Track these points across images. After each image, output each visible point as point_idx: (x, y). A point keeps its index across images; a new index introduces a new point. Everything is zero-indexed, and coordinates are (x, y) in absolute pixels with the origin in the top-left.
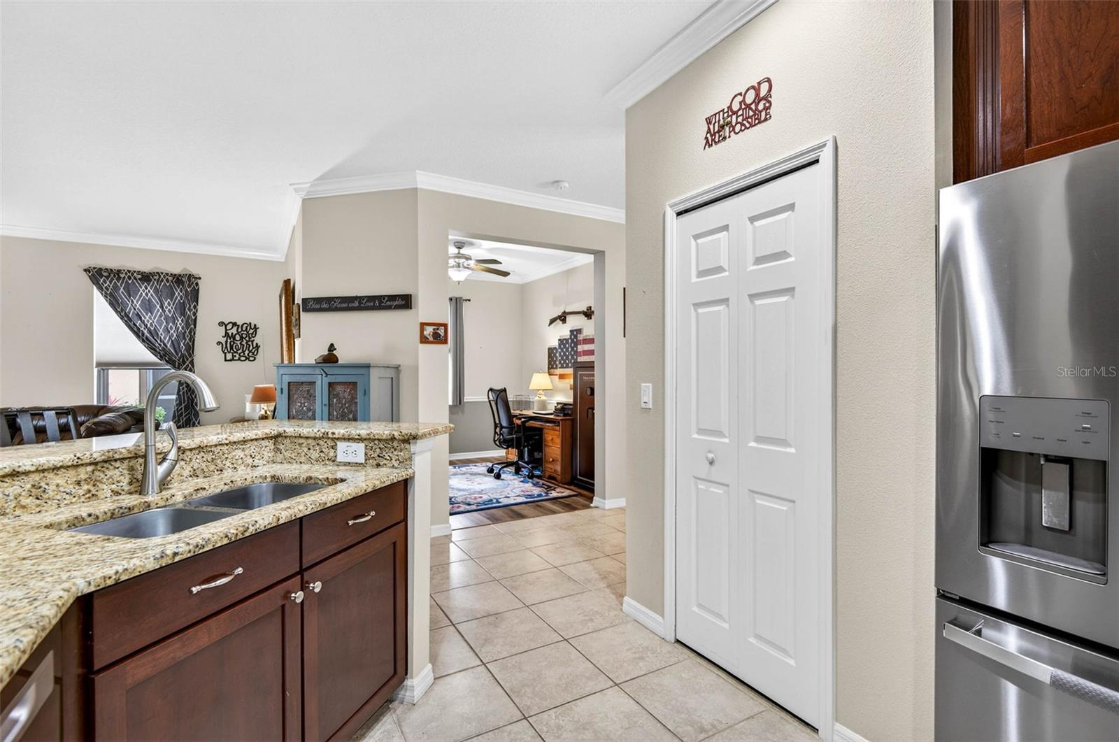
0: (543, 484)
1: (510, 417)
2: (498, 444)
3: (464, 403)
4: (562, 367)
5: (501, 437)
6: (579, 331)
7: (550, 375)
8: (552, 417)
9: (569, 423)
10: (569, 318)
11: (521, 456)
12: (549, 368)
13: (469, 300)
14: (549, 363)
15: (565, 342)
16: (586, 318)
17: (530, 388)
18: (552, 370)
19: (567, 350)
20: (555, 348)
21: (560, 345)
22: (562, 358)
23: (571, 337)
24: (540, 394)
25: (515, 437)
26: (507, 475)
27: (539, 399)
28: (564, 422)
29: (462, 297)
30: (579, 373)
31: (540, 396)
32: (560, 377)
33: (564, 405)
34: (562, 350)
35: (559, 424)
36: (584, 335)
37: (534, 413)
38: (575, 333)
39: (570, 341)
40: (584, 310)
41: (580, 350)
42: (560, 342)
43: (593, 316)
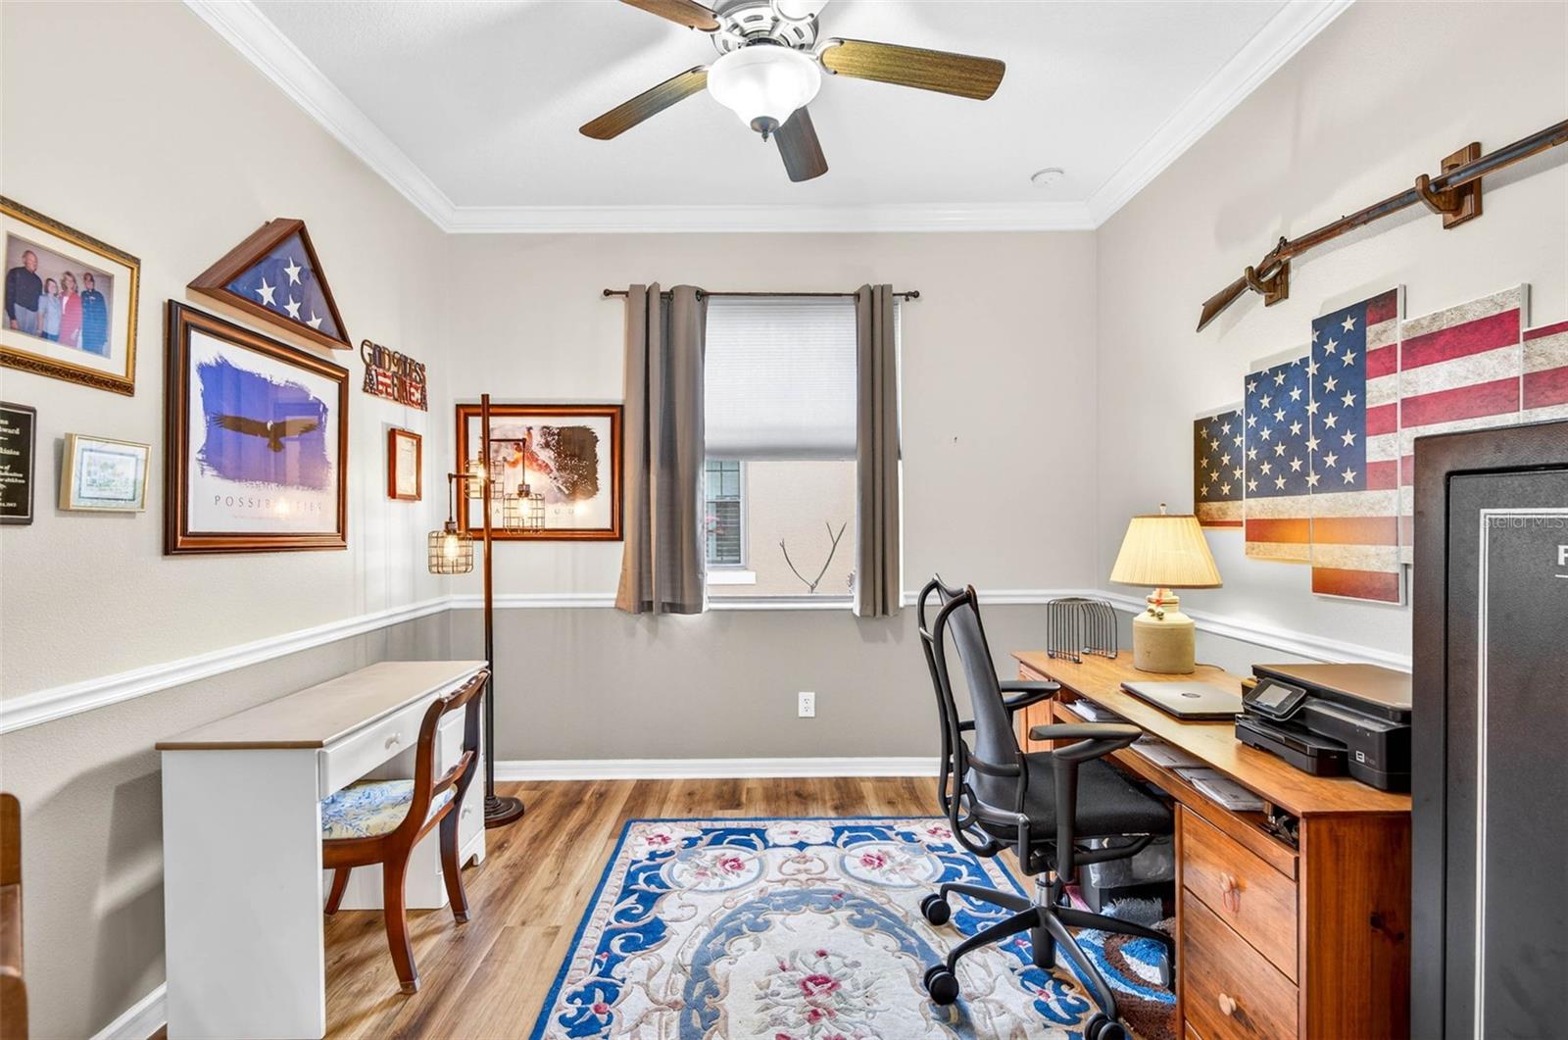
3: (899, 610)
4: (1267, 490)
6: (1380, 307)
7: (1204, 525)
9: (1360, 843)
10: (1305, 268)
12: (1199, 499)
13: (916, 295)
14: (1201, 476)
15: (1281, 379)
16: (1440, 220)
17: (1112, 579)
18: (1214, 506)
19: (1297, 412)
20: (1229, 417)
21: (1251, 400)
22: (1267, 455)
23: (1318, 347)
24: (1159, 603)
25: (1022, 818)
26: (990, 974)
27: (1154, 620)
28: (1324, 826)
29: (891, 286)
30: (1483, 511)
31: (1158, 610)
32: (1260, 531)
33: (1314, 692)
34: (1266, 418)
35: (1279, 822)
36: (1411, 319)
37: (1130, 692)
38: (1348, 325)
39: (1312, 369)
40: (1425, 177)
41: (1389, 396)
42: (1252, 387)
43: (1497, 185)
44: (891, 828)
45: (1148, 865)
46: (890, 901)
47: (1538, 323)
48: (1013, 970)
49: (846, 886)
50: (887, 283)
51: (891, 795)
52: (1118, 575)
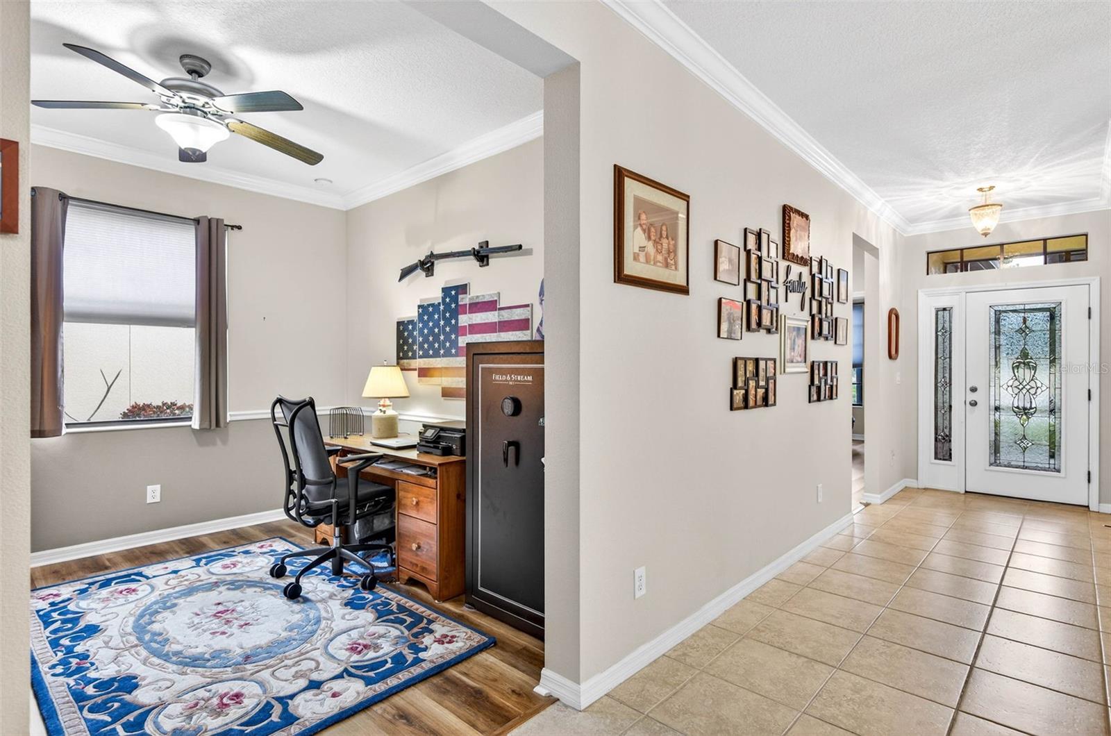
0: (402, 609)
1: (322, 453)
2: (294, 515)
3: (227, 424)
4: (426, 356)
5: (303, 502)
6: (463, 289)
7: (402, 370)
8: (413, 455)
9: (454, 471)
10: (439, 266)
11: (345, 536)
12: (399, 358)
13: (239, 228)
14: (399, 347)
15: (431, 309)
16: (478, 263)
17: (363, 395)
18: (406, 361)
19: (437, 324)
20: (411, 322)
21: (420, 316)
22: (426, 340)
23: (444, 299)
24: (384, 406)
25: (333, 500)
26: (314, 584)
27: (382, 414)
28: (444, 468)
29: (223, 220)
30: (480, 365)
31: (383, 409)
32: (423, 373)
33: (442, 429)
34: (425, 324)
35: (432, 471)
36: (472, 295)
37: (374, 444)
38: (453, 293)
39: (442, 307)
40: (474, 249)
41: (464, 323)
42: (420, 310)
43: (492, 258)
44: (234, 551)
45: (380, 523)
46: (248, 577)
47: (502, 306)
48: (324, 580)
49: (217, 579)
50: (221, 218)
51: (224, 540)
52: (366, 393)
